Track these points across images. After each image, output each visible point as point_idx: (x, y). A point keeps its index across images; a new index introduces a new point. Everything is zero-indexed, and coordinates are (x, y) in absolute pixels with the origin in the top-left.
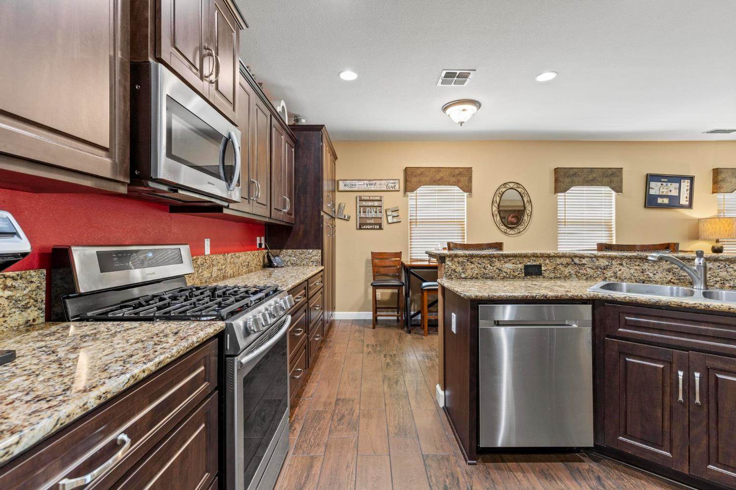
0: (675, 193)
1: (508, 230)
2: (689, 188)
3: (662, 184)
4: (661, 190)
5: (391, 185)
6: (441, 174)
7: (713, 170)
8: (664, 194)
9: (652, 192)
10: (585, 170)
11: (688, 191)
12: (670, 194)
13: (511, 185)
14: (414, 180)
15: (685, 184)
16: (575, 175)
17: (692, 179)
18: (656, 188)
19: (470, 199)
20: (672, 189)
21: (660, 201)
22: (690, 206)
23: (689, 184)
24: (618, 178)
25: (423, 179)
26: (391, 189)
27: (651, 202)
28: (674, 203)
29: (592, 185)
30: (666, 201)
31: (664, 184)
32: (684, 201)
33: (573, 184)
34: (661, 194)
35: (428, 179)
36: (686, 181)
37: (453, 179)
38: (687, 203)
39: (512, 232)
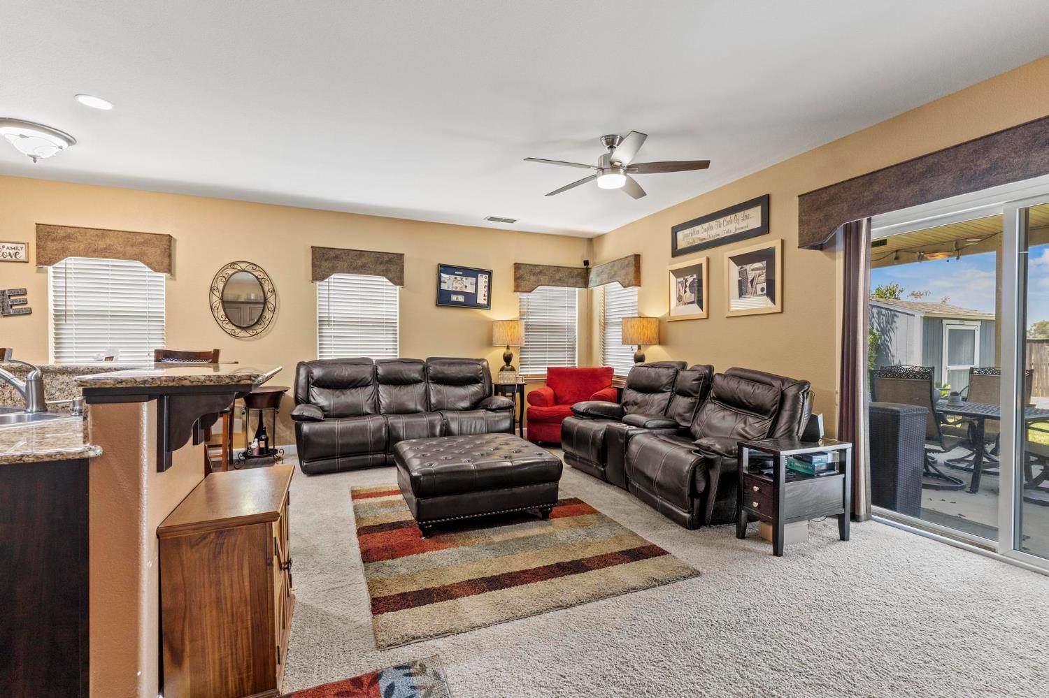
0: (471, 290)
1: (238, 330)
2: (487, 284)
3: (456, 278)
4: (454, 286)
5: (8, 251)
6: (108, 241)
7: (515, 264)
8: (458, 290)
9: (444, 287)
10: (351, 252)
11: (487, 288)
12: (465, 290)
13: (243, 266)
14: (52, 245)
15: (483, 280)
16: (336, 257)
17: (490, 273)
18: (449, 282)
19: (172, 283)
20: (467, 285)
21: (454, 298)
22: (487, 306)
23: (487, 280)
24: (396, 266)
25: (72, 246)
26: (9, 258)
27: (443, 299)
28: (470, 302)
29: (361, 273)
30: (461, 299)
31: (459, 277)
32: (481, 300)
33: (334, 270)
34: (454, 289)
35: (82, 246)
36: (484, 276)
37: (130, 250)
38: (486, 302)
39: (243, 334)
